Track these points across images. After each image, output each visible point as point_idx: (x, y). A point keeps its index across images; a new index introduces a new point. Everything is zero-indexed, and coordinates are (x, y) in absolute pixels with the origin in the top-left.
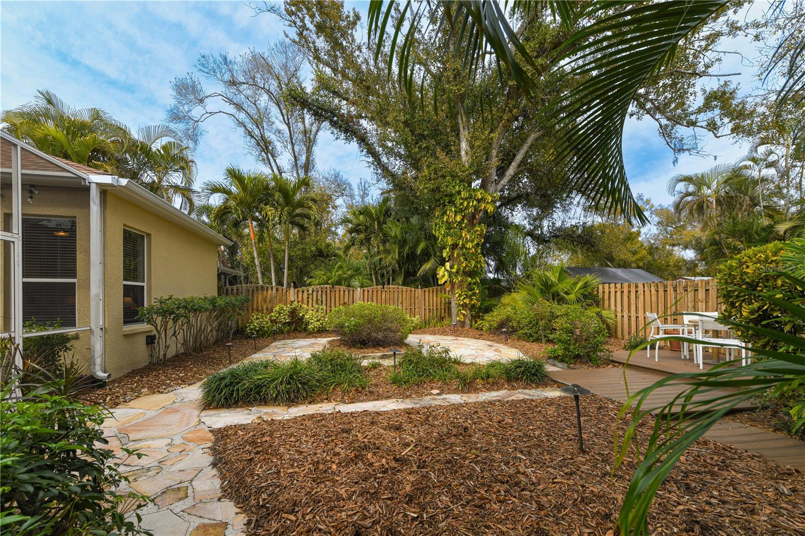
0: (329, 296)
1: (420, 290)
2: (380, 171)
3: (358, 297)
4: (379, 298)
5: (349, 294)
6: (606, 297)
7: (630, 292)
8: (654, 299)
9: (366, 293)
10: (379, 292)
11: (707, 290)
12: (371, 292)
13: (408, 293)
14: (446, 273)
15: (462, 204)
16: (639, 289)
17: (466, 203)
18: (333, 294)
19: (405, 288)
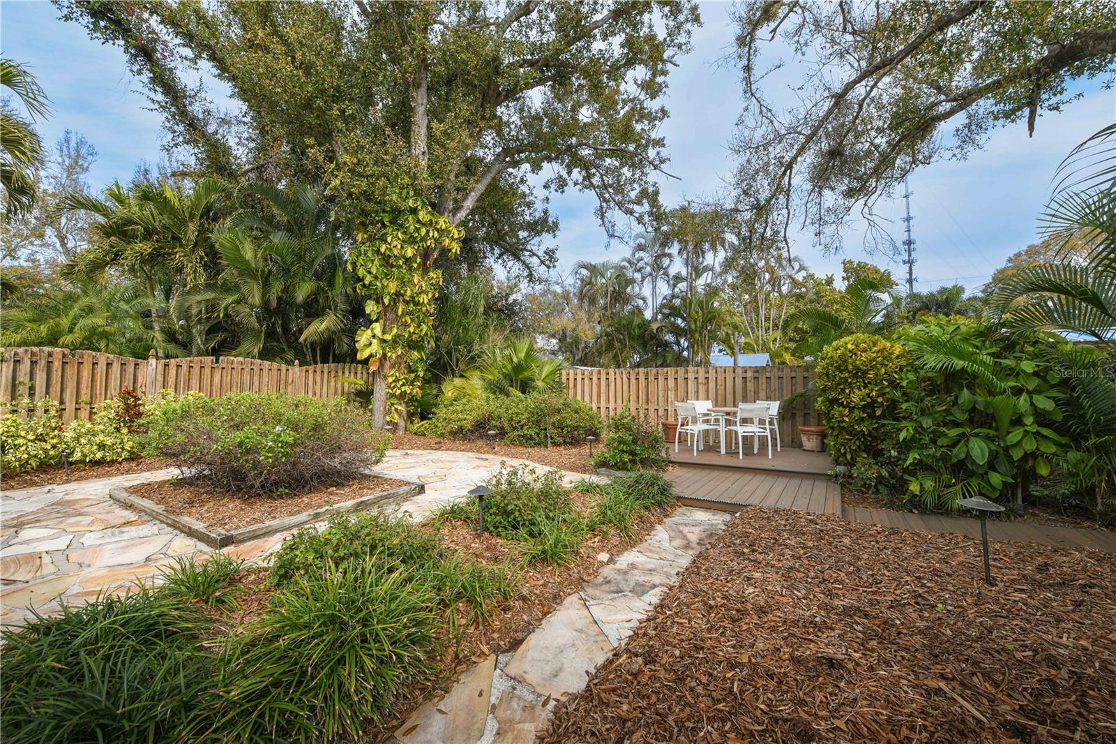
0: (56, 376)
1: (297, 369)
2: (181, 128)
3: (149, 380)
4: (206, 382)
5: (123, 371)
6: (571, 385)
7: (599, 379)
8: (625, 386)
9: (173, 371)
10: (207, 371)
11: (676, 379)
12: (185, 368)
13: (275, 372)
14: (375, 341)
15: (417, 230)
16: (610, 376)
17: (423, 231)
18: (71, 371)
19: (267, 363)
